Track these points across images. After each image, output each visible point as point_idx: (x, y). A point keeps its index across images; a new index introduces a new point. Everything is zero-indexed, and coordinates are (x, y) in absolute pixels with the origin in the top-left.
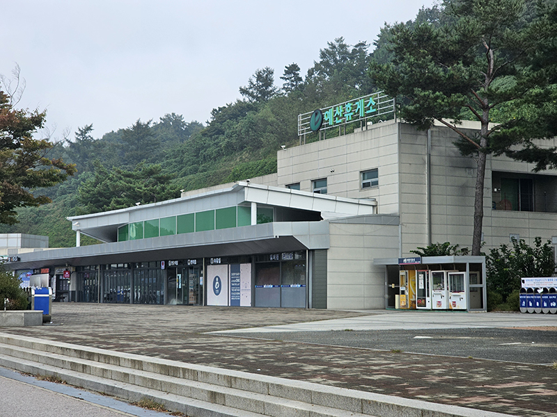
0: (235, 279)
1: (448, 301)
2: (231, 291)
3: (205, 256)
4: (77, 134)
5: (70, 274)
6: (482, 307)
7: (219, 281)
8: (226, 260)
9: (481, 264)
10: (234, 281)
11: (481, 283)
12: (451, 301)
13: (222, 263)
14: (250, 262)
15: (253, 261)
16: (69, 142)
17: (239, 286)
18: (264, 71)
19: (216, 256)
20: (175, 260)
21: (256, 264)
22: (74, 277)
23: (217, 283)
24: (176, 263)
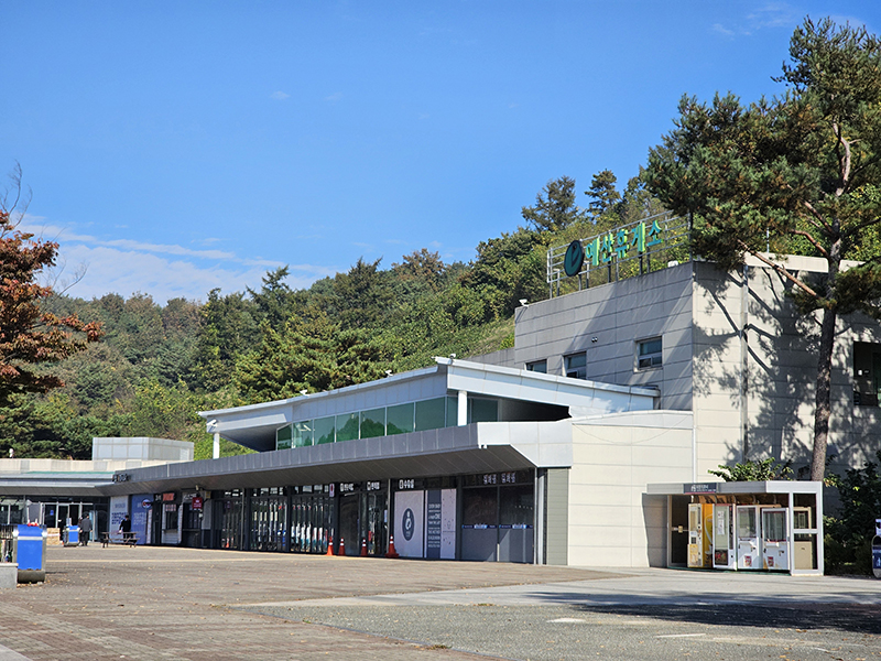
0: (434, 514)
1: (761, 555)
2: (428, 534)
3: (391, 477)
4: (264, 280)
5: (202, 502)
6: (815, 567)
7: (412, 517)
8: (423, 483)
9: (815, 495)
10: (432, 517)
11: (814, 526)
12: (765, 556)
13: (416, 488)
14: (455, 487)
15: (460, 485)
16: (252, 293)
17: (440, 526)
18: (560, 182)
19: (406, 476)
20: (349, 483)
21: (465, 491)
22: (208, 507)
23: (409, 520)
24: (351, 487)
